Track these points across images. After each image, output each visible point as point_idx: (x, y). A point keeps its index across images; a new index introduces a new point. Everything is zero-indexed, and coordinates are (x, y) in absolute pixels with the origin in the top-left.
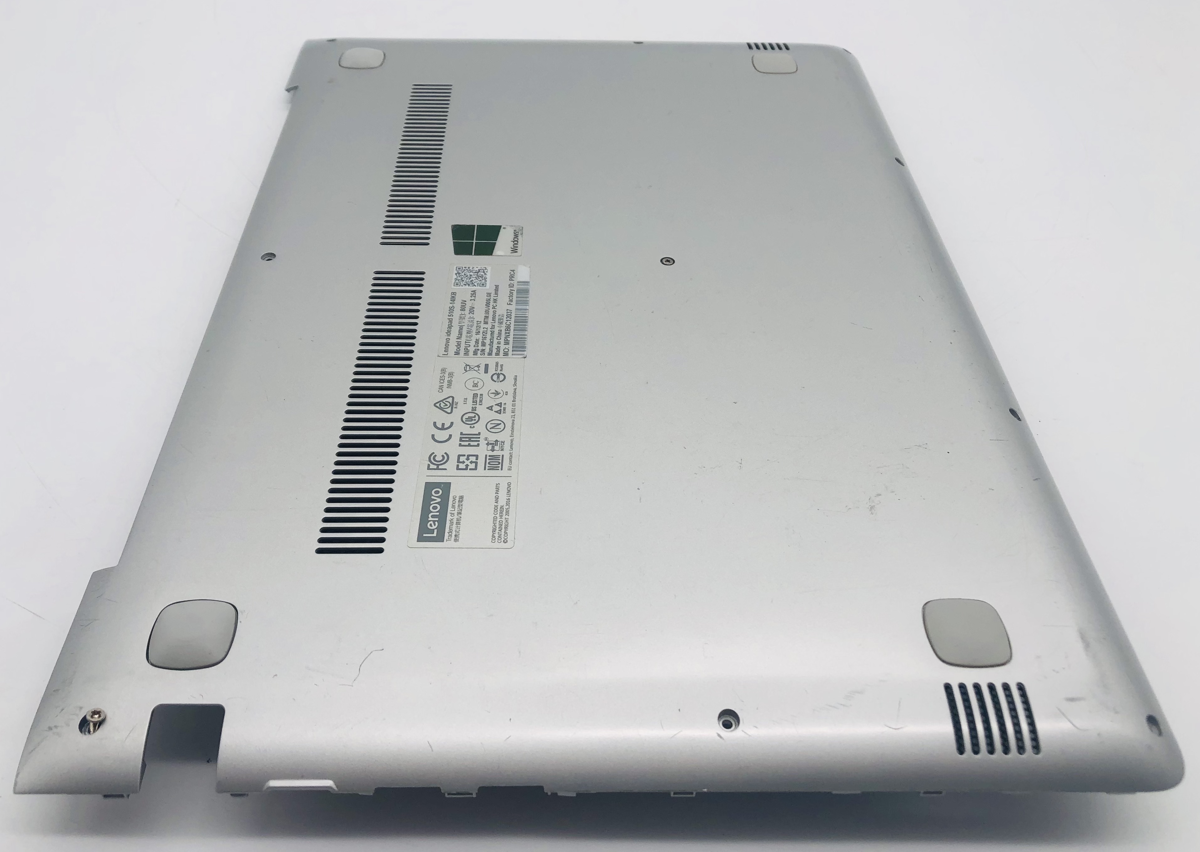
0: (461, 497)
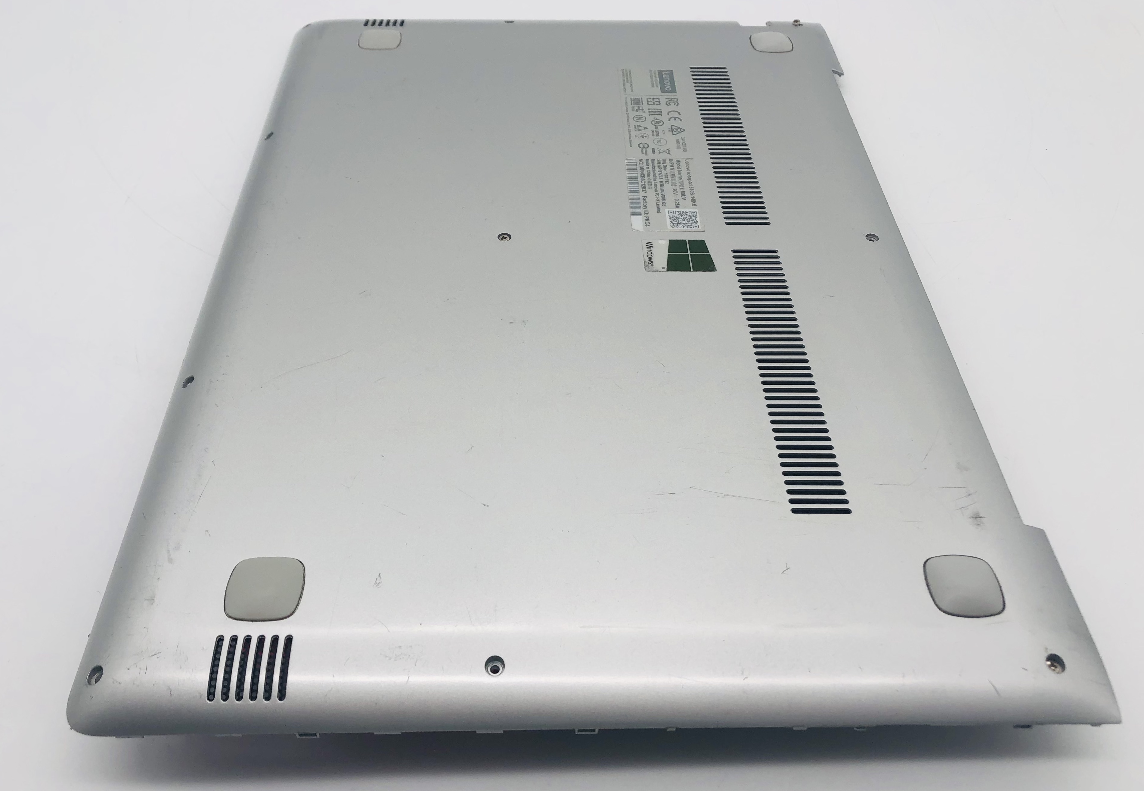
0: (653, 86)
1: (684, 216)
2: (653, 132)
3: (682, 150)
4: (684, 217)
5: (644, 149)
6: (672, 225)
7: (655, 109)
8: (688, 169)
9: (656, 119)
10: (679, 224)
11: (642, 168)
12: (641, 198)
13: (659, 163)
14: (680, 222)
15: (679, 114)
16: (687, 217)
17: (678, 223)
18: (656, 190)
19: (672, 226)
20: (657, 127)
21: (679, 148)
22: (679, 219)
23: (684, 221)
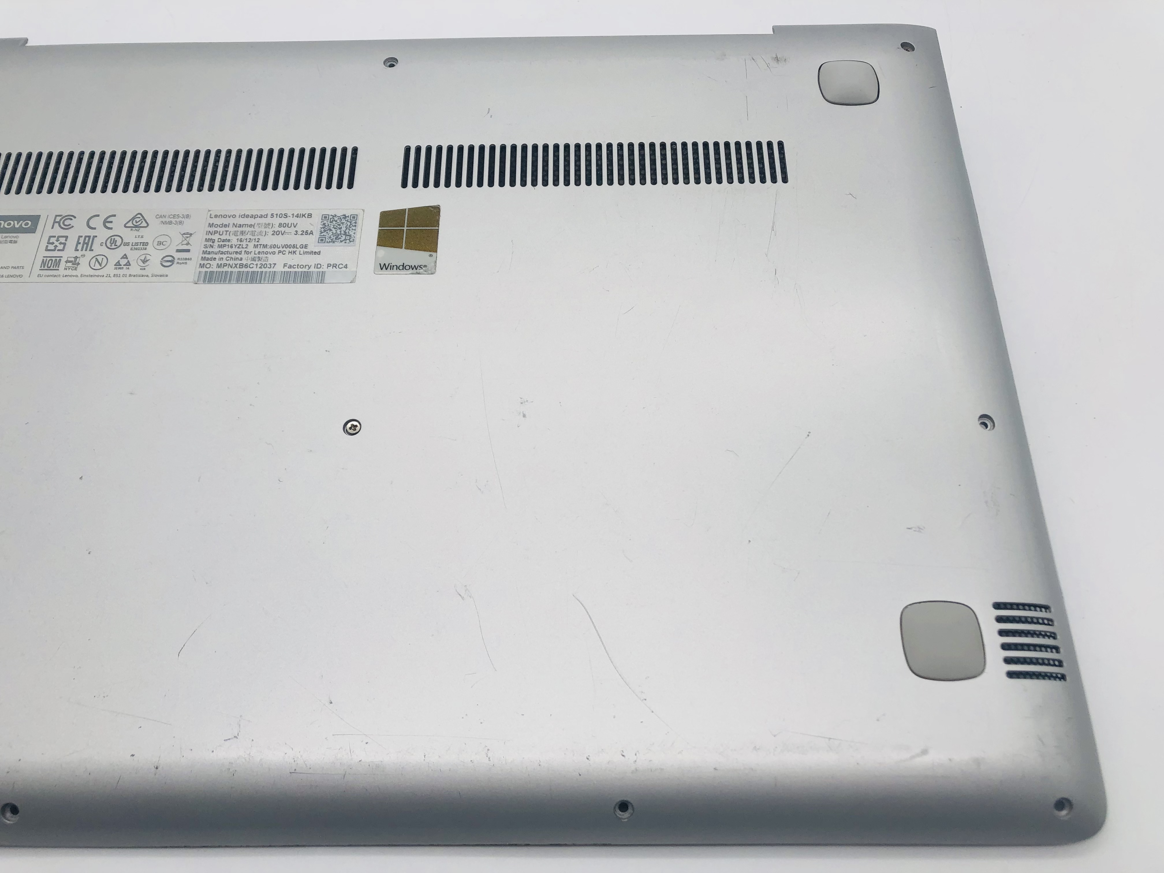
0: (14, 242)
1: (331, 228)
2: (136, 249)
3: (186, 220)
4: (334, 228)
5: (176, 261)
6: (348, 241)
7: (78, 243)
8: (234, 216)
9: (104, 244)
10: (347, 234)
11: (219, 266)
12: (286, 269)
13: (212, 247)
14: (343, 232)
15: (98, 216)
16: (334, 225)
17: (345, 234)
18: (274, 253)
19: (350, 242)
20: (127, 244)
21: (181, 223)
22: (336, 233)
23: (341, 228)
